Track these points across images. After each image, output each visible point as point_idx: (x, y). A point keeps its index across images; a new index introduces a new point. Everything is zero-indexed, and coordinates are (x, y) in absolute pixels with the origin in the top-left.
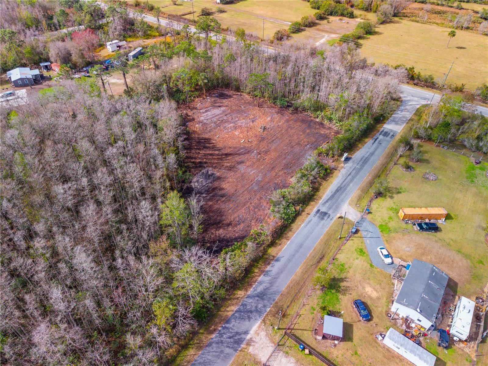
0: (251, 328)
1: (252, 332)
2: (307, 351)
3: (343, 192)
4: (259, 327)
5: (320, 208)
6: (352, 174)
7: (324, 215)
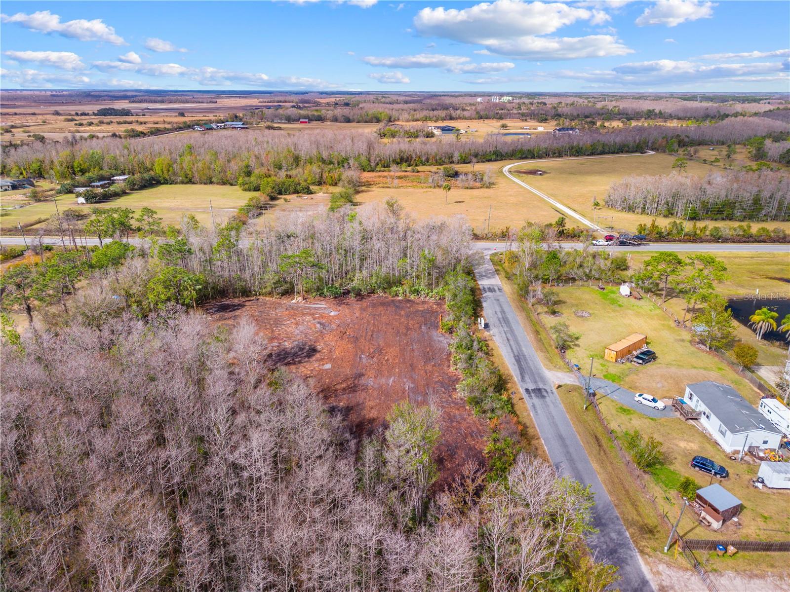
0: (642, 573)
1: (649, 576)
2: (731, 549)
3: (525, 360)
4: (647, 563)
5: (526, 386)
6: (510, 339)
7: (538, 392)
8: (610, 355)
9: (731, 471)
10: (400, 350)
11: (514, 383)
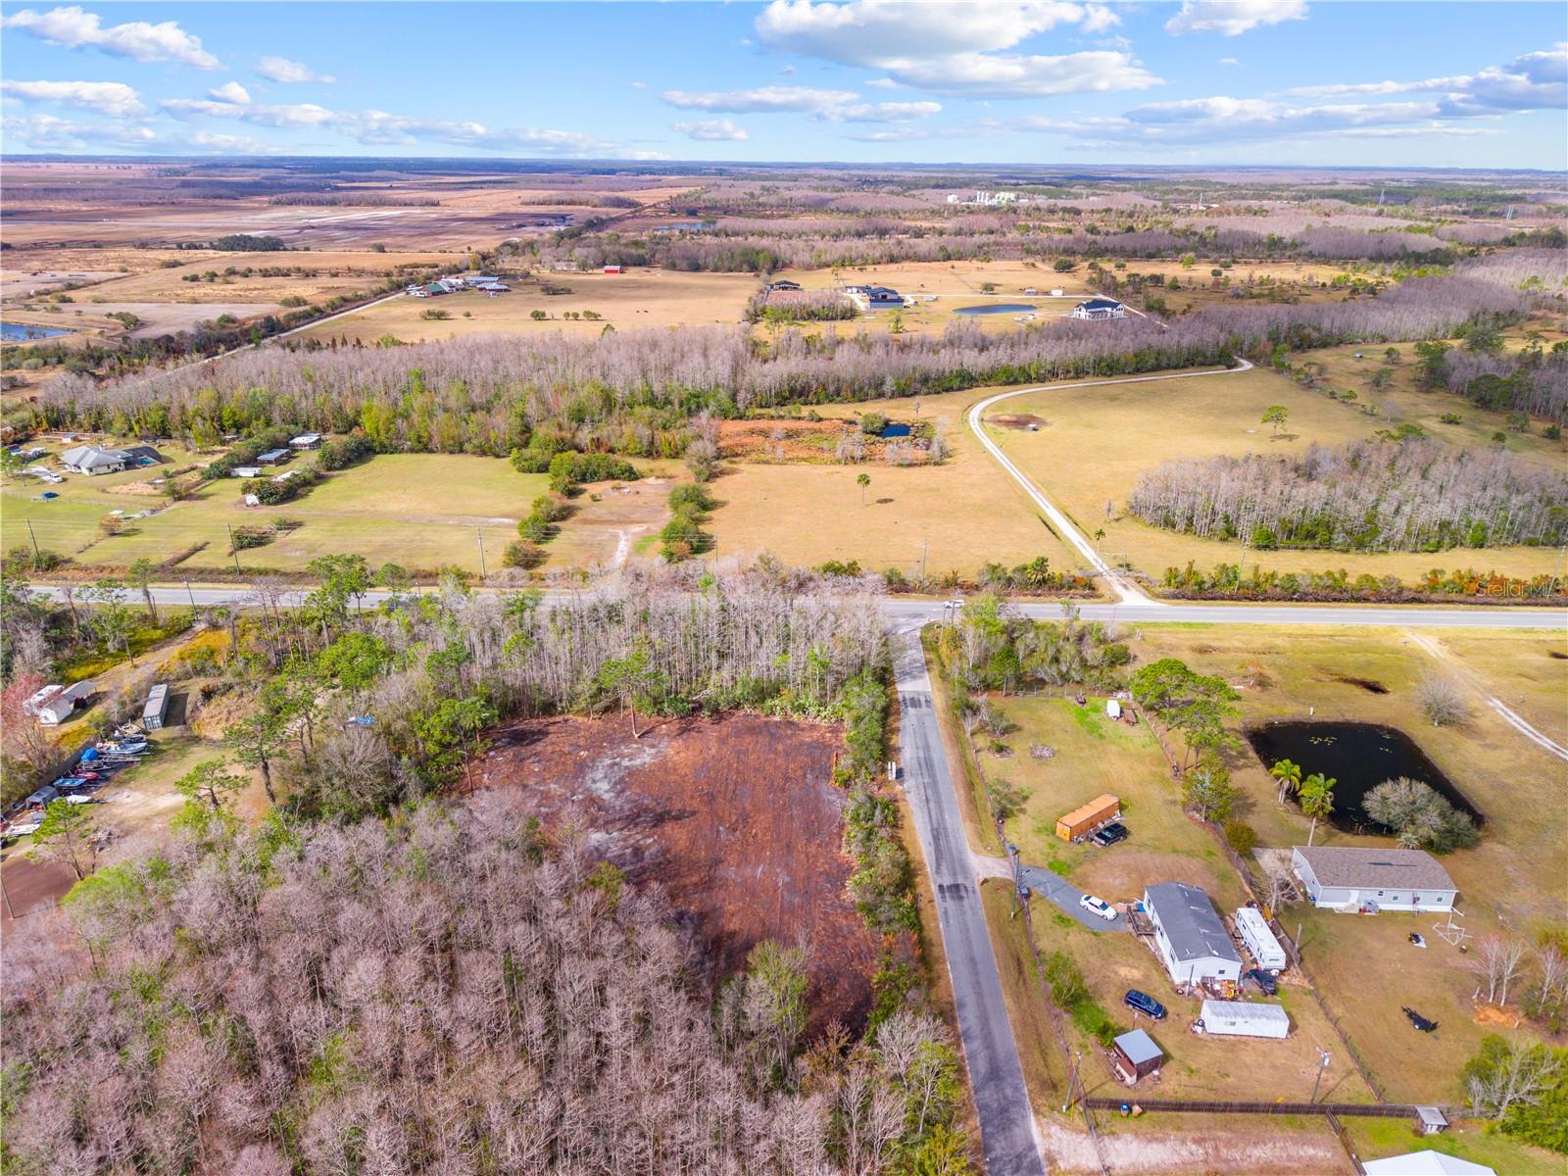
0: (1029, 1133)
1: (1037, 1139)
2: (1137, 1109)
3: (947, 836)
4: (1040, 1124)
5: (940, 882)
6: (931, 797)
7: (956, 890)
8: (1063, 831)
9: (1171, 1010)
10: (774, 818)
11: (926, 875)
